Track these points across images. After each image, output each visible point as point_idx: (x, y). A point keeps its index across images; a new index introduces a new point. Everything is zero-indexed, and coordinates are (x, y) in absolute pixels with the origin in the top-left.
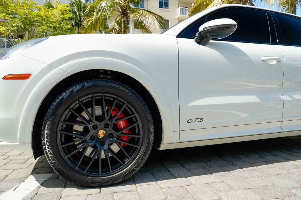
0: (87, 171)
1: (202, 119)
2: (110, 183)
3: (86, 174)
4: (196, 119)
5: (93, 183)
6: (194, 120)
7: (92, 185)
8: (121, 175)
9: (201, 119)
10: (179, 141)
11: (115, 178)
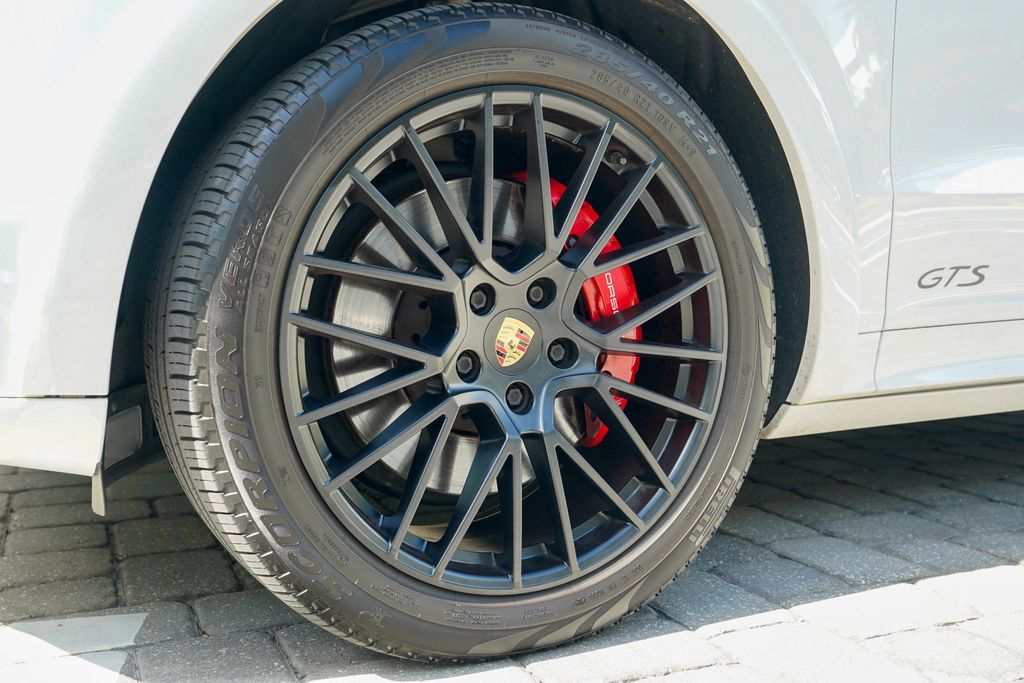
0: (447, 568)
1: (980, 271)
2: (570, 630)
3: (442, 584)
4: (958, 269)
5: (485, 636)
6: (946, 275)
7: (477, 650)
8: (626, 579)
9: (975, 271)
10: (871, 390)
11: (594, 597)
